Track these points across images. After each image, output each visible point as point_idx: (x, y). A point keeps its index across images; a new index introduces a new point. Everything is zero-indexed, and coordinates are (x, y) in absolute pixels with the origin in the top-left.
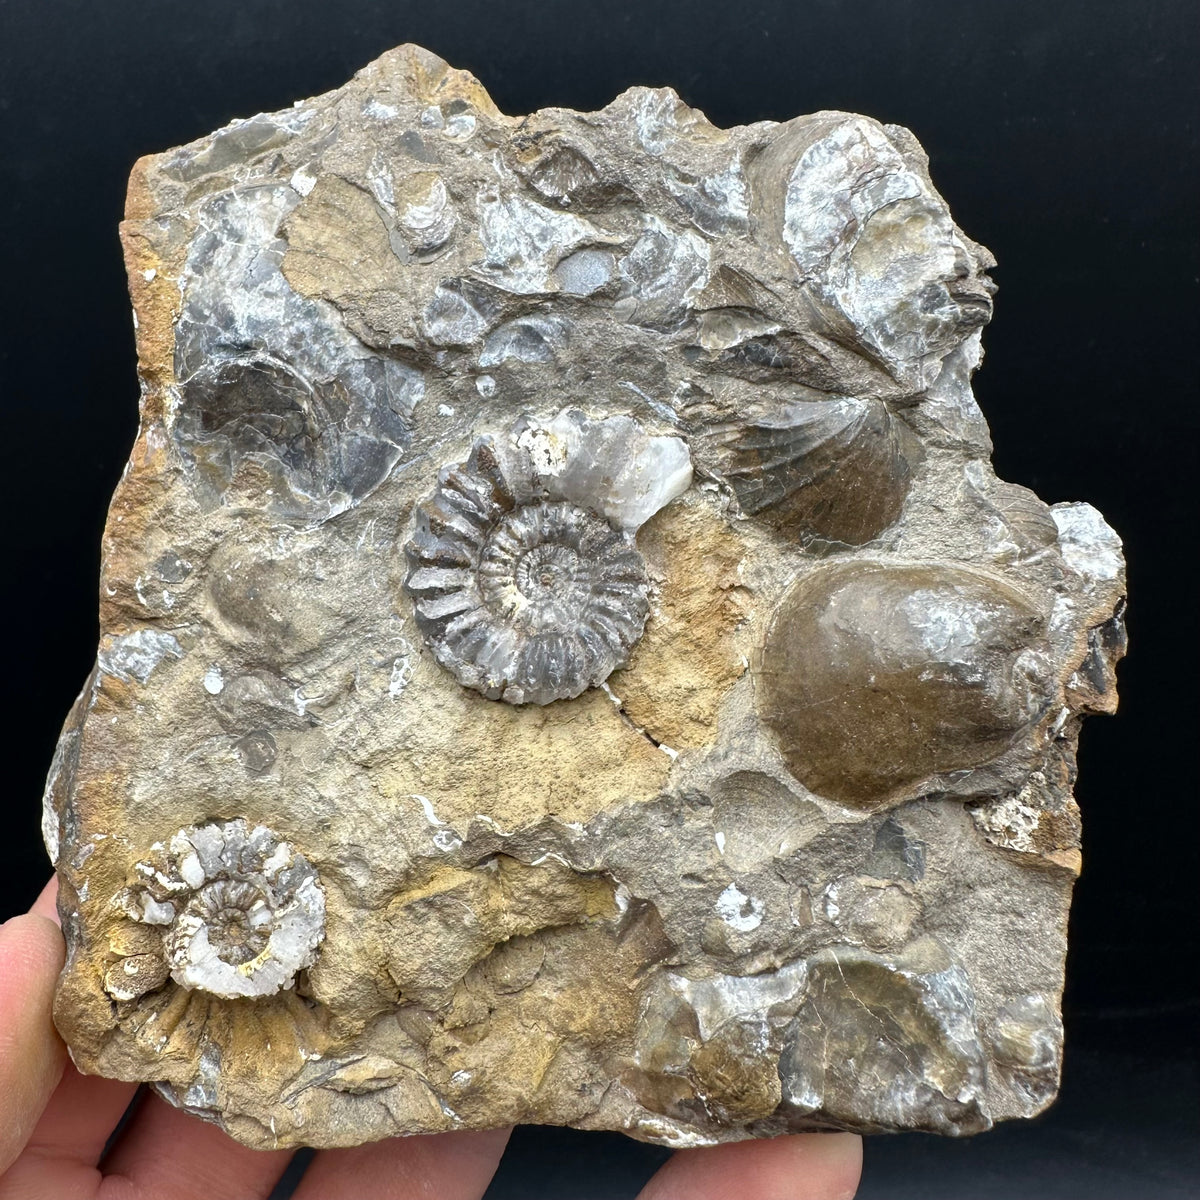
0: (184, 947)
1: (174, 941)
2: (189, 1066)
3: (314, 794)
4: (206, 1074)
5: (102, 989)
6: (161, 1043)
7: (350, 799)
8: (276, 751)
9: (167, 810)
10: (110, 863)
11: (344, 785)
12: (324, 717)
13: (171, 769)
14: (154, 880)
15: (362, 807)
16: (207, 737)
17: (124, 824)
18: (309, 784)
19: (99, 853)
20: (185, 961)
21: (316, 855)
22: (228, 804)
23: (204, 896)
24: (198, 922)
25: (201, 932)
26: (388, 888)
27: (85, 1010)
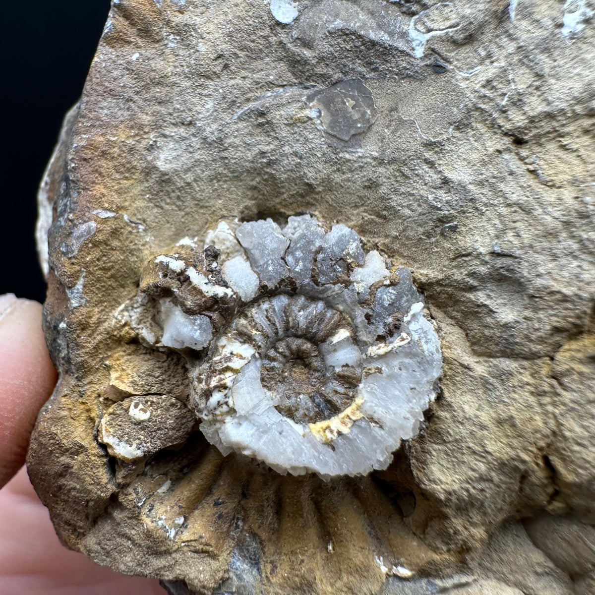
0: (225, 387)
1: (209, 377)
2: (215, 564)
3: (432, 177)
4: (239, 578)
5: (96, 438)
6: (176, 526)
7: (493, 187)
8: (374, 112)
9: (203, 190)
10: (117, 256)
11: (484, 163)
12: (457, 58)
13: (214, 126)
14: (183, 278)
15: (514, 198)
16: (271, 85)
17: (140, 204)
18: (427, 161)
19: (100, 237)
20: (225, 408)
21: (428, 273)
22: (294, 189)
23: (257, 314)
24: (247, 351)
25: (252, 367)
26: (563, 324)
27: (68, 467)
